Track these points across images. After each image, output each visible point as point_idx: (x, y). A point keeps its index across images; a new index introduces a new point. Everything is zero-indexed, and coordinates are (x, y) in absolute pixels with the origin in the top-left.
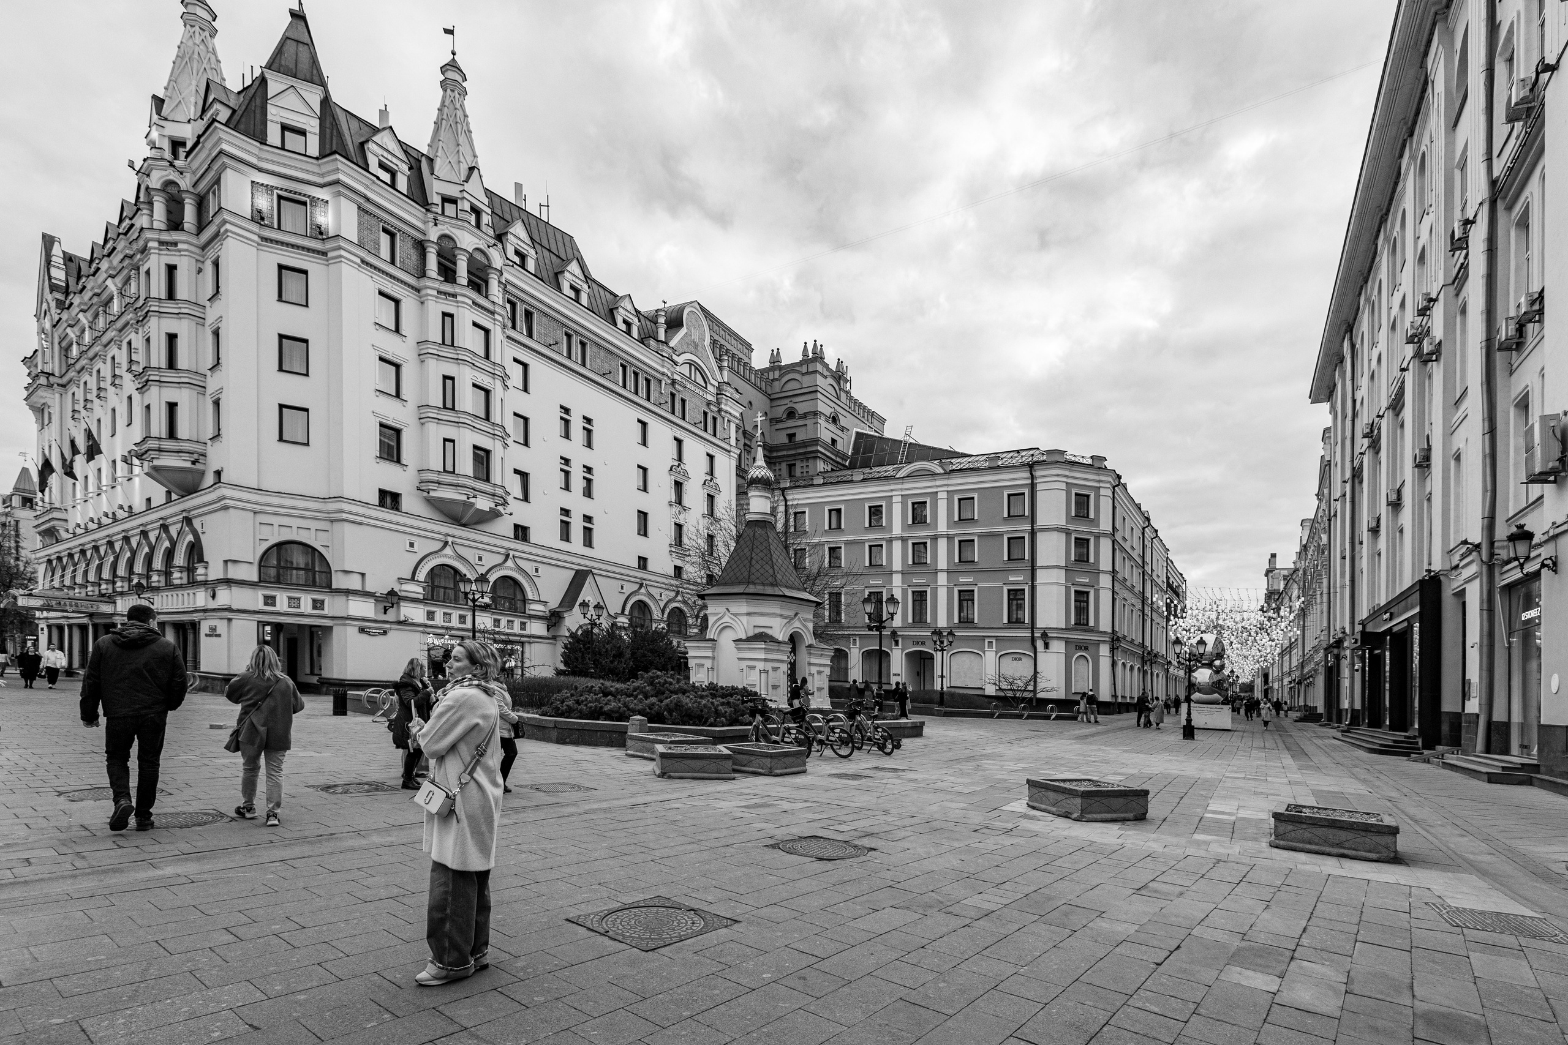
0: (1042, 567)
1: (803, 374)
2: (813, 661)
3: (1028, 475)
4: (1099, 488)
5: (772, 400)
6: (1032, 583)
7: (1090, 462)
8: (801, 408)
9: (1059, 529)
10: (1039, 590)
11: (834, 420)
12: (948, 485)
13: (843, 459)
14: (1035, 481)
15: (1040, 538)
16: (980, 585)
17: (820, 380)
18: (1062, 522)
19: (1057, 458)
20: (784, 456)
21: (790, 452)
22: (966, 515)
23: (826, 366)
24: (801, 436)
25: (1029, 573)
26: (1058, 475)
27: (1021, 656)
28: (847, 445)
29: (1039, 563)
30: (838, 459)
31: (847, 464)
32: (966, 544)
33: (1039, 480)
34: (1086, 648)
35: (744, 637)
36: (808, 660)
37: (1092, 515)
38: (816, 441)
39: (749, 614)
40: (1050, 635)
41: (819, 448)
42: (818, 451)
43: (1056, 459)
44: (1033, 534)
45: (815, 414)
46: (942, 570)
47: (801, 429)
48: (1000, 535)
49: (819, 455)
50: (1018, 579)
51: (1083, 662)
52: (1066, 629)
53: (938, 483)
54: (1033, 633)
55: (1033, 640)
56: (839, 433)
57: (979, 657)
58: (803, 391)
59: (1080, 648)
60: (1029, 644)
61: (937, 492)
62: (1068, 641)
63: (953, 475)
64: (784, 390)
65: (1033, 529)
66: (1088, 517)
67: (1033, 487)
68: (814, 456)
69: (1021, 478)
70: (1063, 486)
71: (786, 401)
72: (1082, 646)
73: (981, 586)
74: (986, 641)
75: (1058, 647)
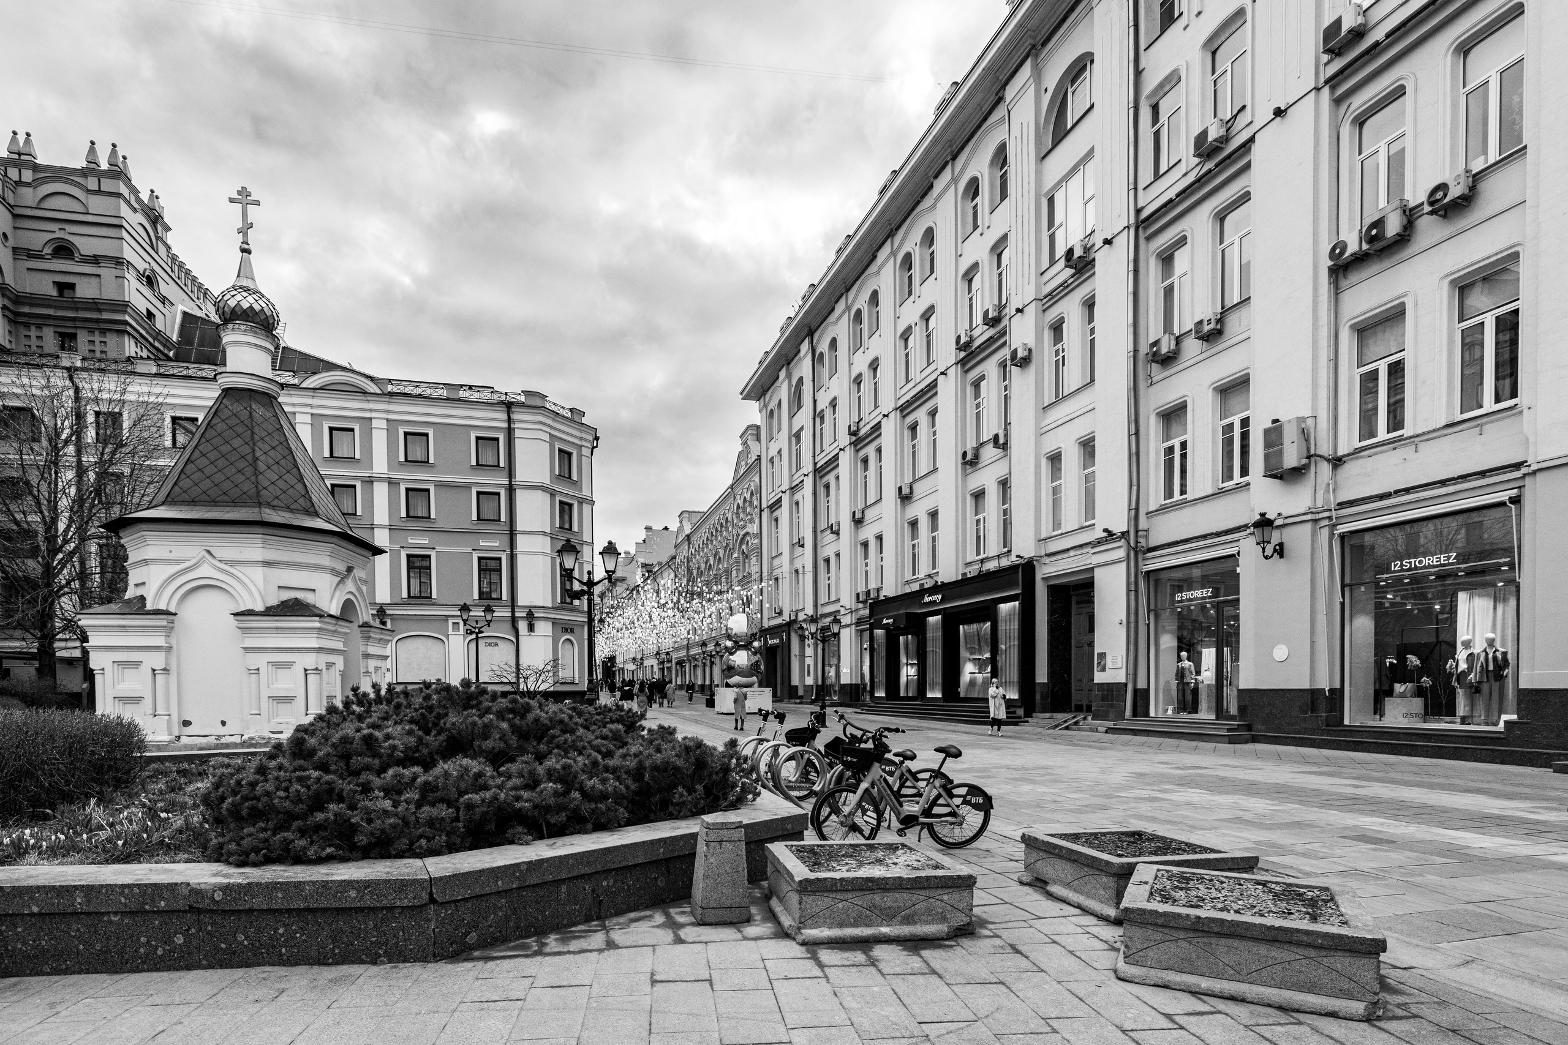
0: (524, 532)
1: (89, 192)
2: (372, 650)
3: (505, 416)
4: (581, 446)
5: (15, 216)
6: (512, 551)
7: (569, 415)
8: (86, 246)
9: (543, 488)
10: (521, 560)
11: (150, 281)
12: (388, 412)
13: (165, 346)
14: (512, 426)
15: (521, 496)
16: (439, 549)
17: (125, 210)
18: (546, 480)
19: (538, 402)
20: (49, 317)
21: (60, 313)
22: (417, 454)
23: (135, 191)
24: (85, 290)
25: (506, 539)
26: (542, 423)
27: (498, 641)
28: (170, 325)
29: (520, 526)
30: (157, 344)
31: (171, 354)
32: (416, 493)
33: (517, 425)
34: (572, 631)
35: (260, 607)
36: (362, 648)
37: (575, 477)
38: (123, 306)
39: (267, 564)
40: (536, 615)
41: (127, 318)
42: (126, 323)
43: (535, 402)
44: (511, 490)
45: (119, 262)
46: (381, 526)
47: (86, 279)
48: (467, 487)
49: (129, 329)
50: (492, 544)
51: (568, 646)
52: (553, 608)
53: (372, 406)
54: (513, 612)
55: (514, 620)
56: (159, 305)
57: (439, 643)
58: (90, 219)
59: (566, 630)
60: (508, 626)
61: (370, 419)
62: (555, 623)
63: (395, 399)
64: (43, 205)
65: (511, 485)
66: (570, 477)
67: (510, 432)
68: (120, 329)
69: (495, 419)
70: (547, 437)
71: (54, 227)
72: (568, 628)
73: (440, 552)
74: (450, 622)
75: (544, 628)
